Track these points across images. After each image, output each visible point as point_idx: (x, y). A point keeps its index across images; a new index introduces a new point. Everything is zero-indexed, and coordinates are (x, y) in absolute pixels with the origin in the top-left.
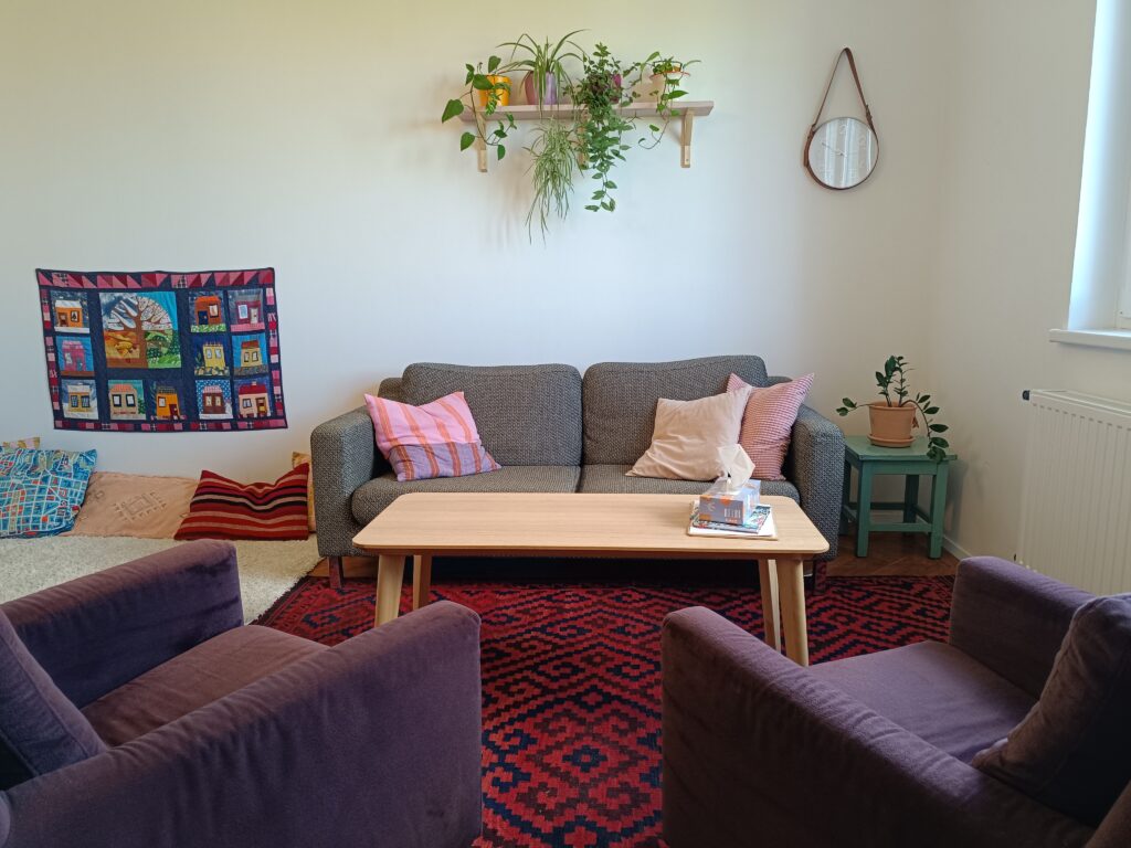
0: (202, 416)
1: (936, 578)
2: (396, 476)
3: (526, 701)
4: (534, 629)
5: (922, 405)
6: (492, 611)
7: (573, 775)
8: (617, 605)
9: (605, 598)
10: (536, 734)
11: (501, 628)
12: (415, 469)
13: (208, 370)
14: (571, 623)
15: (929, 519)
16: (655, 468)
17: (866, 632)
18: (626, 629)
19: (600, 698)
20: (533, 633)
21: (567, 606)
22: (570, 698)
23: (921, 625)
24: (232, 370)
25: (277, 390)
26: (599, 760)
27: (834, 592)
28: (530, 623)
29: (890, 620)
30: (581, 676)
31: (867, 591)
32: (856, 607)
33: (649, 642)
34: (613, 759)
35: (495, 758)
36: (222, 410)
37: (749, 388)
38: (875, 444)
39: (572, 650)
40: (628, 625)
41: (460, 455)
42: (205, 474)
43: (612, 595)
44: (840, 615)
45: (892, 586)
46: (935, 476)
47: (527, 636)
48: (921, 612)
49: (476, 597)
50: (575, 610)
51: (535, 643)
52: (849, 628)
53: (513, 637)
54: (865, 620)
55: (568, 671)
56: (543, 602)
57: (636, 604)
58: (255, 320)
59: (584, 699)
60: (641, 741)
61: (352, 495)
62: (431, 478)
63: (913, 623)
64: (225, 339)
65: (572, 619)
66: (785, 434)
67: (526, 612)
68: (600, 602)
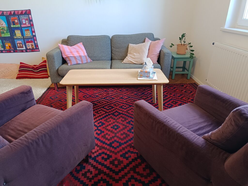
0: (18, 49)
1: (189, 84)
2: (68, 64)
3: (102, 115)
4: (103, 98)
5: (189, 45)
6: (93, 94)
7: (113, 131)
8: (120, 92)
9: (118, 91)
10: (105, 122)
11: (95, 98)
12: (72, 62)
13: (17, 37)
14: (110, 97)
15: (188, 71)
16: (128, 61)
17: (174, 97)
18: (123, 98)
19: (118, 114)
20: (103, 99)
21: (110, 93)
22: (112, 114)
23: (185, 95)
24: (23, 37)
25: (36, 42)
26: (118, 127)
27: (167, 88)
28: (102, 97)
29: (179, 94)
30: (114, 109)
31: (174, 87)
32: (172, 91)
33: (128, 100)
34: (121, 127)
35: (96, 128)
36: (23, 47)
37: (150, 41)
38: (177, 54)
39: (111, 103)
40: (123, 97)
41: (83, 59)
42: (21, 63)
43: (119, 90)
44: (169, 93)
45: (179, 86)
46: (190, 61)
47: (101, 100)
48: (186, 92)
49: (89, 91)
50: (111, 94)
51: (103, 101)
52: (170, 96)
53: (98, 100)
54: (174, 94)
55: (111, 108)
56: (104, 92)
57: (125, 92)
58: (27, 24)
59: (115, 114)
60: (127, 123)
61: (58, 69)
62: (76, 64)
63: (184, 94)
64: (20, 29)
65: (111, 96)
66: (159, 53)
67: (100, 94)
68: (117, 92)
